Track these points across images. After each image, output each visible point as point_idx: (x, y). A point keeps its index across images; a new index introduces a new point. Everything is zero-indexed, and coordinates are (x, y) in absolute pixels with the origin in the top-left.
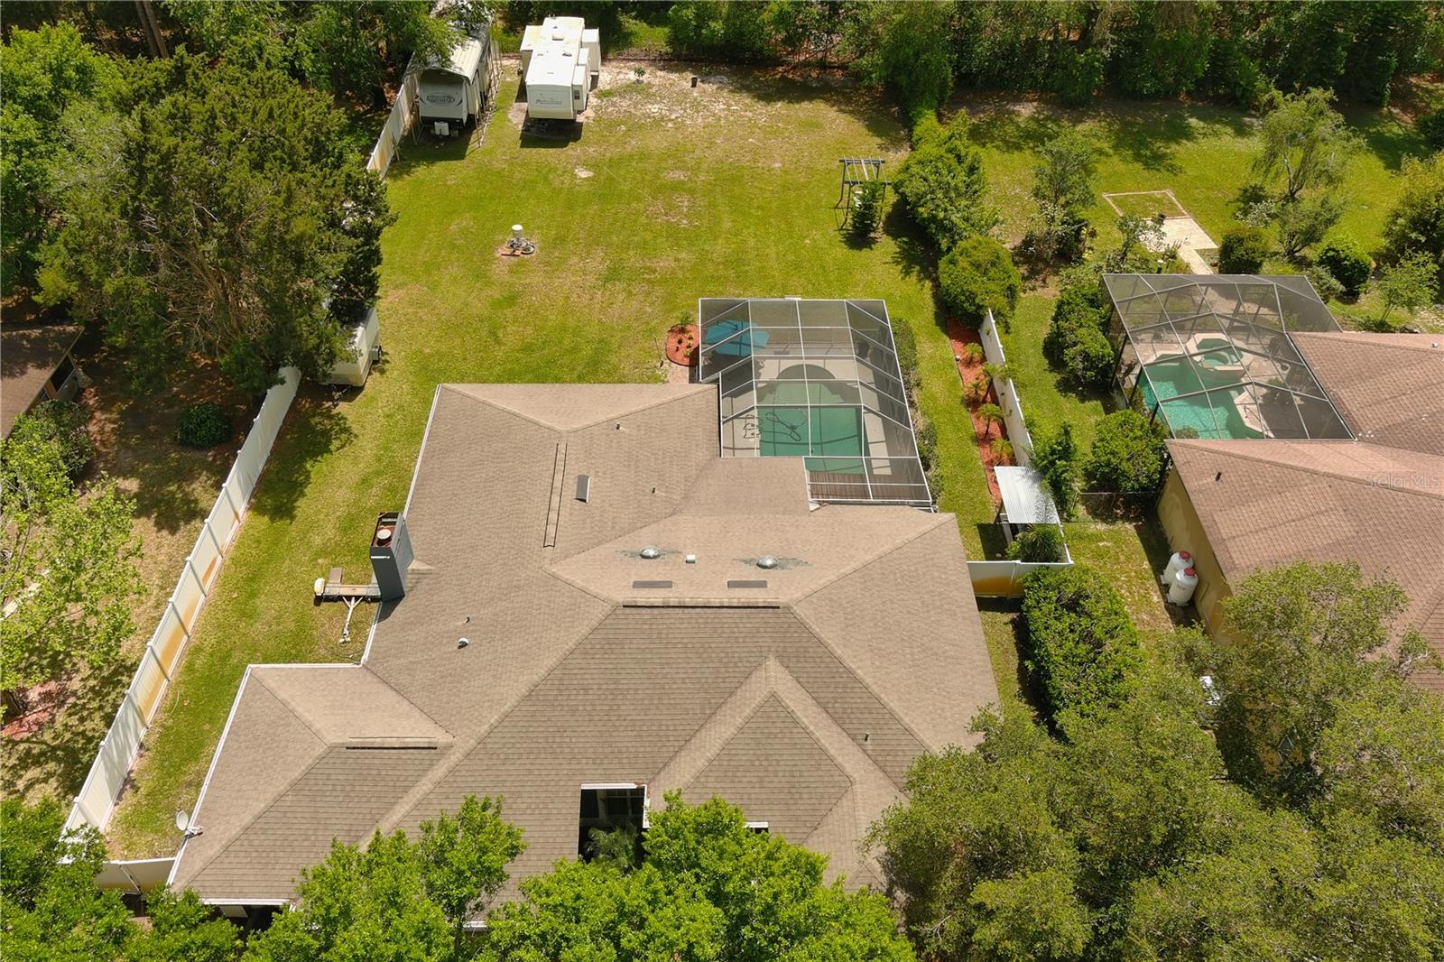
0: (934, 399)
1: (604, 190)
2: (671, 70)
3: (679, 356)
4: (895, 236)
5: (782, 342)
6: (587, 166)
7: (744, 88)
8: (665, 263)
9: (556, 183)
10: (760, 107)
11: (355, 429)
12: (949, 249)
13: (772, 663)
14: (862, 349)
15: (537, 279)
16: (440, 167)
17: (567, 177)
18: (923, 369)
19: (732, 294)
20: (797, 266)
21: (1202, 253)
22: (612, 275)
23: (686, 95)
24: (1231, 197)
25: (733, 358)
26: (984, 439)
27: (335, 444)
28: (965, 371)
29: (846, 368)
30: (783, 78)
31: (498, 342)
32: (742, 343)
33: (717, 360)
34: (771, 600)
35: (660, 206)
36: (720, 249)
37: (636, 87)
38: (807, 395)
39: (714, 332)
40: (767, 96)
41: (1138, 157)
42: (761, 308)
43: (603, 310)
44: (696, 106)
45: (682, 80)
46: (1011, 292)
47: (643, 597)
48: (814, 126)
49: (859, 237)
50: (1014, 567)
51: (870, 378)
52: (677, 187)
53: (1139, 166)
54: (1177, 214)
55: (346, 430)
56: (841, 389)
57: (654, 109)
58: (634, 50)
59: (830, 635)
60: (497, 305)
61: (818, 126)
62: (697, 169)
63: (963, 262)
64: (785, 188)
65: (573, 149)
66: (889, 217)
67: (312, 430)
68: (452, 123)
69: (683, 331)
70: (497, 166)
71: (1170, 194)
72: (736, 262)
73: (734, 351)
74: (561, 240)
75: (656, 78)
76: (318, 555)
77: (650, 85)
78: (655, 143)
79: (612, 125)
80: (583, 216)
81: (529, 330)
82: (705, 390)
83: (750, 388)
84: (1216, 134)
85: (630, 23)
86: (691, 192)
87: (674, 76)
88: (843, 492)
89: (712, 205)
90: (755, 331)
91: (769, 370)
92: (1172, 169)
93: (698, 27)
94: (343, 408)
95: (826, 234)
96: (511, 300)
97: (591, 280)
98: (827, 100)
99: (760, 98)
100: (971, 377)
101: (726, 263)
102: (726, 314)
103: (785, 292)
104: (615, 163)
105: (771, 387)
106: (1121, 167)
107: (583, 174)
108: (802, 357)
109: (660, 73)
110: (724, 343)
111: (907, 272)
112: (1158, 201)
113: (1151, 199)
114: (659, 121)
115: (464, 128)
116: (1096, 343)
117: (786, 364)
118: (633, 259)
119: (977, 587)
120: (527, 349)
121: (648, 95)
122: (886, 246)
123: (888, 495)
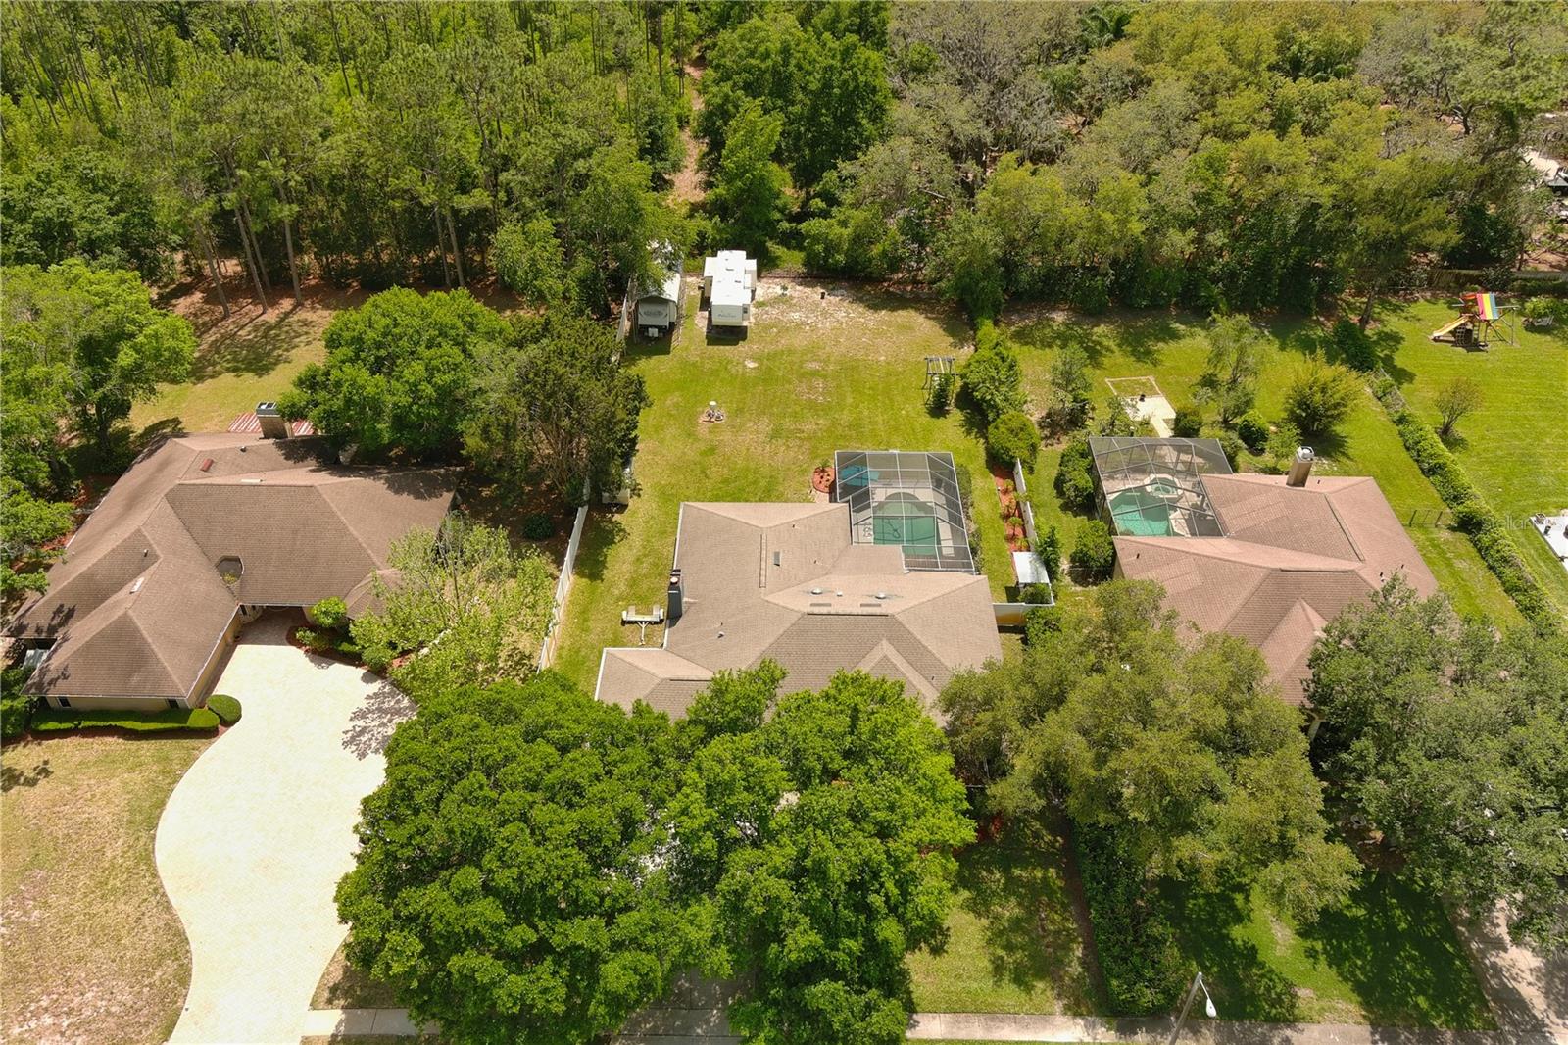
0: (982, 513)
1: (766, 376)
2: (807, 286)
3: (822, 487)
4: (962, 409)
5: (887, 478)
6: (753, 358)
7: (858, 300)
8: (809, 427)
9: (733, 371)
10: (870, 315)
11: (628, 530)
12: (994, 420)
13: (884, 642)
14: (938, 484)
15: (727, 437)
16: (655, 359)
17: (740, 366)
18: (976, 496)
19: (854, 448)
20: (896, 429)
21: (1167, 421)
22: (775, 435)
23: (818, 305)
24: (1194, 381)
25: (857, 488)
26: (1012, 539)
27: (617, 539)
28: (1003, 497)
29: (926, 494)
30: (887, 291)
31: (707, 477)
32: (863, 478)
33: (847, 490)
34: (884, 612)
35: (804, 387)
36: (846, 417)
37: (782, 299)
38: (903, 510)
39: (845, 472)
40: (875, 307)
41: (1134, 353)
42: (873, 457)
43: (771, 458)
44: (825, 313)
45: (815, 293)
46: (1033, 448)
47: (817, 610)
48: (906, 328)
49: (938, 409)
50: (1022, 606)
51: (942, 500)
52: (814, 374)
53: (1133, 358)
54: (1154, 393)
55: (624, 531)
56: (922, 506)
57: (796, 315)
58: (779, 271)
59: (916, 630)
60: (704, 454)
61: (911, 329)
62: (827, 361)
63: (1003, 428)
64: (888, 374)
65: (742, 347)
66: (958, 395)
67: (603, 530)
68: (659, 328)
69: (823, 471)
70: (693, 359)
71: (1152, 379)
72: (856, 426)
73: (858, 483)
74: (740, 411)
75: (797, 291)
76: (618, 600)
77: (791, 298)
78: (799, 342)
79: (767, 328)
80: (753, 395)
81: (726, 470)
82: (841, 507)
83: (869, 506)
84: (1192, 335)
85: (776, 249)
86: (825, 377)
87: (808, 290)
88: (924, 564)
89: (838, 387)
90: (871, 471)
91: (879, 495)
92: (1155, 363)
93: (826, 258)
94: (617, 517)
95: (915, 407)
96: (712, 450)
97: (762, 438)
98: (917, 309)
99: (870, 307)
100: (1006, 500)
101: (849, 427)
102: (852, 461)
103: (889, 446)
104: (772, 357)
105: (881, 505)
106: (1121, 360)
107: (751, 364)
108: (900, 488)
109: (798, 288)
110: (851, 478)
111: (969, 433)
112: (1143, 384)
113: (1137, 383)
114: (799, 325)
115: (668, 332)
116: (1084, 481)
117: (891, 491)
118: (788, 424)
119: (998, 619)
120: (726, 481)
121: (791, 306)
122: (956, 415)
123: (950, 566)
